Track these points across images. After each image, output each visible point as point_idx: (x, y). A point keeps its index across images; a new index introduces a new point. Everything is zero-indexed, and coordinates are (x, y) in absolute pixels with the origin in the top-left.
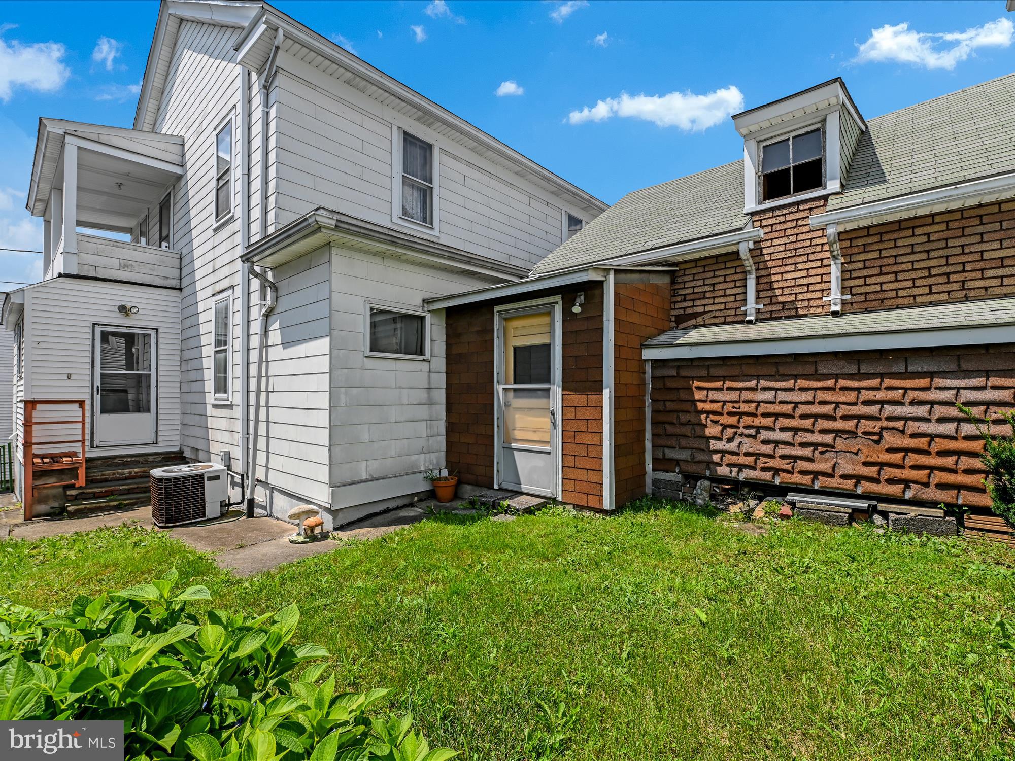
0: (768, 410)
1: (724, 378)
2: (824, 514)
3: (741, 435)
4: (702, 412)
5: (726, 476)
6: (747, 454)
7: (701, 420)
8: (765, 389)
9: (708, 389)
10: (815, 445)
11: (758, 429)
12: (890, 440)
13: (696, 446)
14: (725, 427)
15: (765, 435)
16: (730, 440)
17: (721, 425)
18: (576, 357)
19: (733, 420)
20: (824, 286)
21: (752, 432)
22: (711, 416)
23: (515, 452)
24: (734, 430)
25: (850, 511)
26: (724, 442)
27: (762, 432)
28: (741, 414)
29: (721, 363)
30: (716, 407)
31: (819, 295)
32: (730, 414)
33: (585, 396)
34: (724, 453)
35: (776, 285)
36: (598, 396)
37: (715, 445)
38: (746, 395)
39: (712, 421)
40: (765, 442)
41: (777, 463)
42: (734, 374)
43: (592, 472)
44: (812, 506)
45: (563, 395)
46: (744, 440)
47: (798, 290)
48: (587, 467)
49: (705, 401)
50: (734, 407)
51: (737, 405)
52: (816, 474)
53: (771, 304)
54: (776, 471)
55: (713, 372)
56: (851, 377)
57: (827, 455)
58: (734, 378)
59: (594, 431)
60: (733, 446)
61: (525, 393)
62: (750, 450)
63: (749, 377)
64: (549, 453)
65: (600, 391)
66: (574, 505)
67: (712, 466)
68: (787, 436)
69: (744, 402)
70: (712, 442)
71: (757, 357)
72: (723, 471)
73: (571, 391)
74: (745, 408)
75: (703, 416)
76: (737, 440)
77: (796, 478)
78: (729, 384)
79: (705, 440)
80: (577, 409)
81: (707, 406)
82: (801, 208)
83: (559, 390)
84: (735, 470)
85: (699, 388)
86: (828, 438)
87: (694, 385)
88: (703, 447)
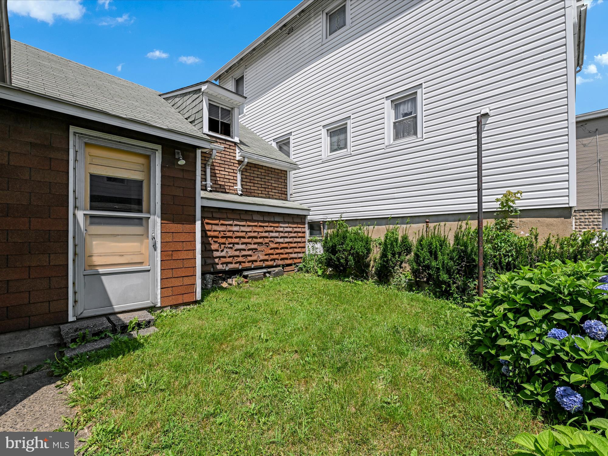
0: (237, 235)
1: (220, 219)
2: (257, 277)
3: (226, 248)
4: (210, 237)
5: (221, 270)
6: (230, 257)
7: (209, 241)
8: (236, 225)
9: (212, 224)
10: (252, 249)
11: (234, 244)
12: (272, 245)
13: (207, 256)
14: (220, 244)
15: (237, 247)
16: (222, 251)
17: (219, 243)
18: (174, 196)
19: (223, 240)
20: (235, 182)
21: (231, 246)
22: (214, 239)
23: (103, 278)
24: (224, 246)
25: (263, 274)
26: (220, 252)
27: (235, 245)
28: (227, 237)
29: (218, 211)
30: (216, 234)
31: (232, 185)
32: (222, 237)
33: (181, 225)
34: (220, 257)
35: (217, 175)
36: (192, 225)
37: (216, 254)
38: (229, 228)
39: (214, 241)
40: (236, 250)
41: (240, 259)
42: (224, 217)
43: (186, 278)
44: (253, 275)
45: (161, 223)
46: (228, 250)
47: (225, 180)
48: (183, 275)
49: (210, 231)
50: (224, 234)
51: (225, 233)
52: (252, 262)
53: (215, 184)
54: (240, 263)
55: (215, 215)
56: (261, 222)
57: (256, 253)
58: (224, 219)
59: (189, 249)
60: (223, 254)
61: (118, 221)
62: (231, 255)
63: (230, 219)
64: (149, 271)
65: (194, 222)
66: (171, 306)
67: (214, 265)
68: (243, 247)
69: (228, 231)
70: (215, 253)
71: (233, 210)
72: (219, 267)
73: (169, 221)
74: (228, 234)
75: (210, 239)
76: (225, 250)
77: (247, 265)
78: (222, 222)
79: (211, 252)
80: (174, 234)
81: (212, 234)
82: (227, 143)
83: (159, 220)
84: (225, 265)
85: (208, 224)
86: (255, 246)
87: (205, 222)
88: (210, 256)
